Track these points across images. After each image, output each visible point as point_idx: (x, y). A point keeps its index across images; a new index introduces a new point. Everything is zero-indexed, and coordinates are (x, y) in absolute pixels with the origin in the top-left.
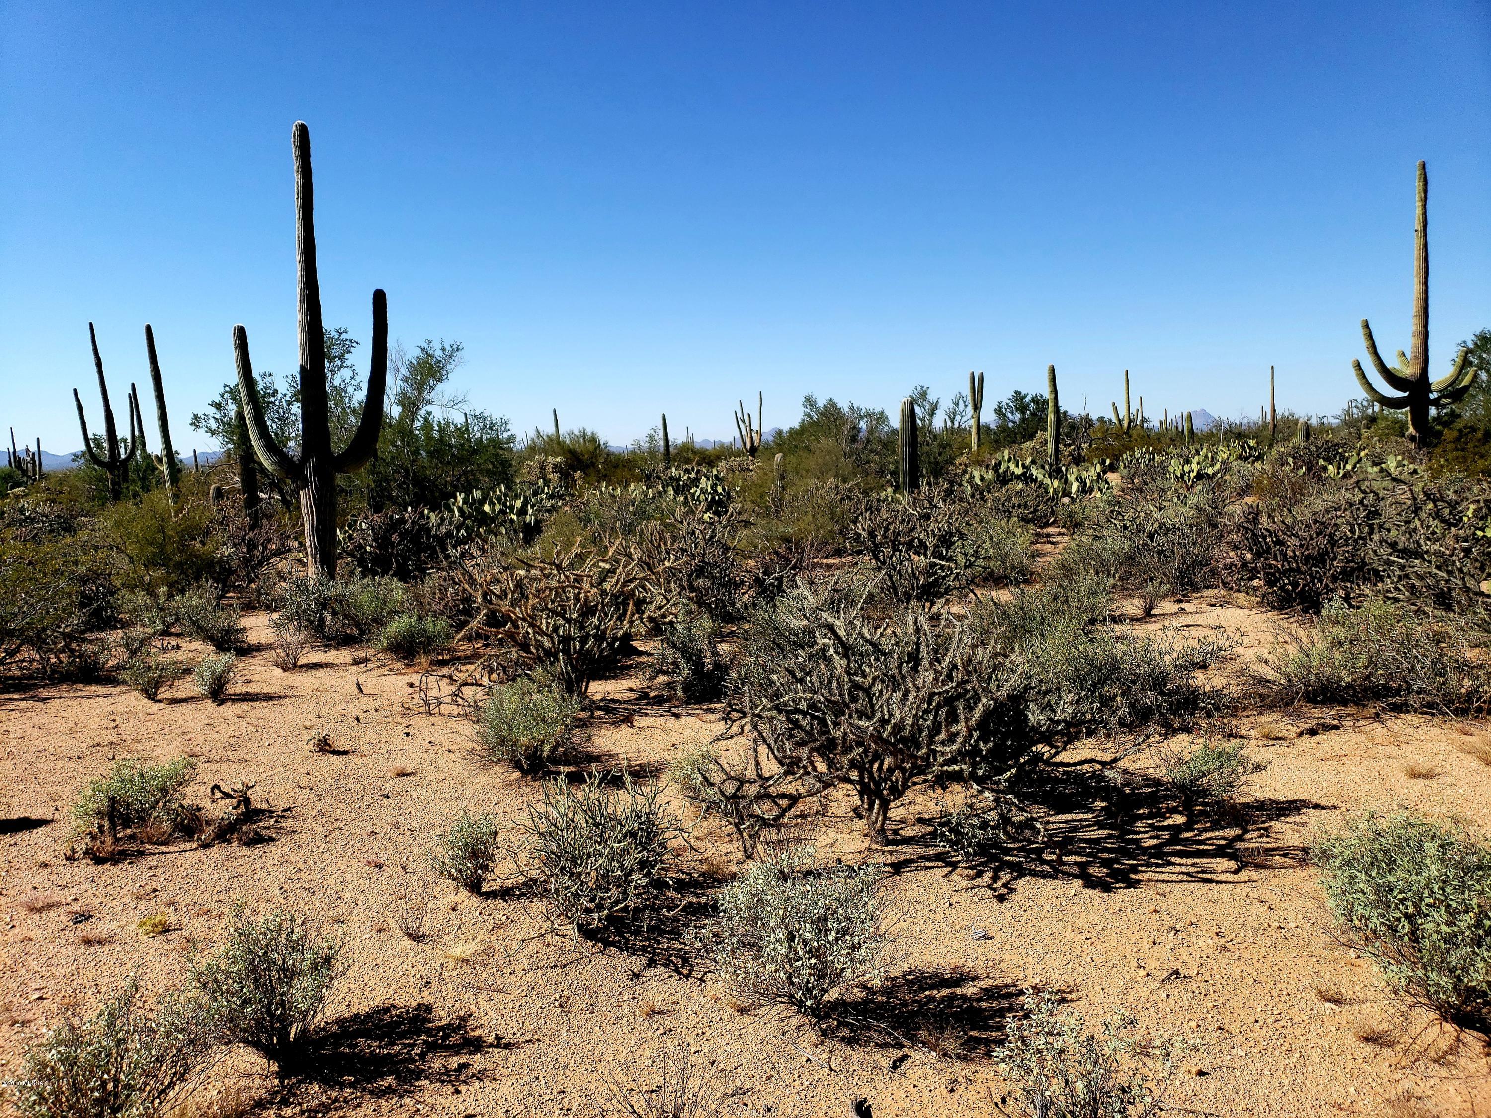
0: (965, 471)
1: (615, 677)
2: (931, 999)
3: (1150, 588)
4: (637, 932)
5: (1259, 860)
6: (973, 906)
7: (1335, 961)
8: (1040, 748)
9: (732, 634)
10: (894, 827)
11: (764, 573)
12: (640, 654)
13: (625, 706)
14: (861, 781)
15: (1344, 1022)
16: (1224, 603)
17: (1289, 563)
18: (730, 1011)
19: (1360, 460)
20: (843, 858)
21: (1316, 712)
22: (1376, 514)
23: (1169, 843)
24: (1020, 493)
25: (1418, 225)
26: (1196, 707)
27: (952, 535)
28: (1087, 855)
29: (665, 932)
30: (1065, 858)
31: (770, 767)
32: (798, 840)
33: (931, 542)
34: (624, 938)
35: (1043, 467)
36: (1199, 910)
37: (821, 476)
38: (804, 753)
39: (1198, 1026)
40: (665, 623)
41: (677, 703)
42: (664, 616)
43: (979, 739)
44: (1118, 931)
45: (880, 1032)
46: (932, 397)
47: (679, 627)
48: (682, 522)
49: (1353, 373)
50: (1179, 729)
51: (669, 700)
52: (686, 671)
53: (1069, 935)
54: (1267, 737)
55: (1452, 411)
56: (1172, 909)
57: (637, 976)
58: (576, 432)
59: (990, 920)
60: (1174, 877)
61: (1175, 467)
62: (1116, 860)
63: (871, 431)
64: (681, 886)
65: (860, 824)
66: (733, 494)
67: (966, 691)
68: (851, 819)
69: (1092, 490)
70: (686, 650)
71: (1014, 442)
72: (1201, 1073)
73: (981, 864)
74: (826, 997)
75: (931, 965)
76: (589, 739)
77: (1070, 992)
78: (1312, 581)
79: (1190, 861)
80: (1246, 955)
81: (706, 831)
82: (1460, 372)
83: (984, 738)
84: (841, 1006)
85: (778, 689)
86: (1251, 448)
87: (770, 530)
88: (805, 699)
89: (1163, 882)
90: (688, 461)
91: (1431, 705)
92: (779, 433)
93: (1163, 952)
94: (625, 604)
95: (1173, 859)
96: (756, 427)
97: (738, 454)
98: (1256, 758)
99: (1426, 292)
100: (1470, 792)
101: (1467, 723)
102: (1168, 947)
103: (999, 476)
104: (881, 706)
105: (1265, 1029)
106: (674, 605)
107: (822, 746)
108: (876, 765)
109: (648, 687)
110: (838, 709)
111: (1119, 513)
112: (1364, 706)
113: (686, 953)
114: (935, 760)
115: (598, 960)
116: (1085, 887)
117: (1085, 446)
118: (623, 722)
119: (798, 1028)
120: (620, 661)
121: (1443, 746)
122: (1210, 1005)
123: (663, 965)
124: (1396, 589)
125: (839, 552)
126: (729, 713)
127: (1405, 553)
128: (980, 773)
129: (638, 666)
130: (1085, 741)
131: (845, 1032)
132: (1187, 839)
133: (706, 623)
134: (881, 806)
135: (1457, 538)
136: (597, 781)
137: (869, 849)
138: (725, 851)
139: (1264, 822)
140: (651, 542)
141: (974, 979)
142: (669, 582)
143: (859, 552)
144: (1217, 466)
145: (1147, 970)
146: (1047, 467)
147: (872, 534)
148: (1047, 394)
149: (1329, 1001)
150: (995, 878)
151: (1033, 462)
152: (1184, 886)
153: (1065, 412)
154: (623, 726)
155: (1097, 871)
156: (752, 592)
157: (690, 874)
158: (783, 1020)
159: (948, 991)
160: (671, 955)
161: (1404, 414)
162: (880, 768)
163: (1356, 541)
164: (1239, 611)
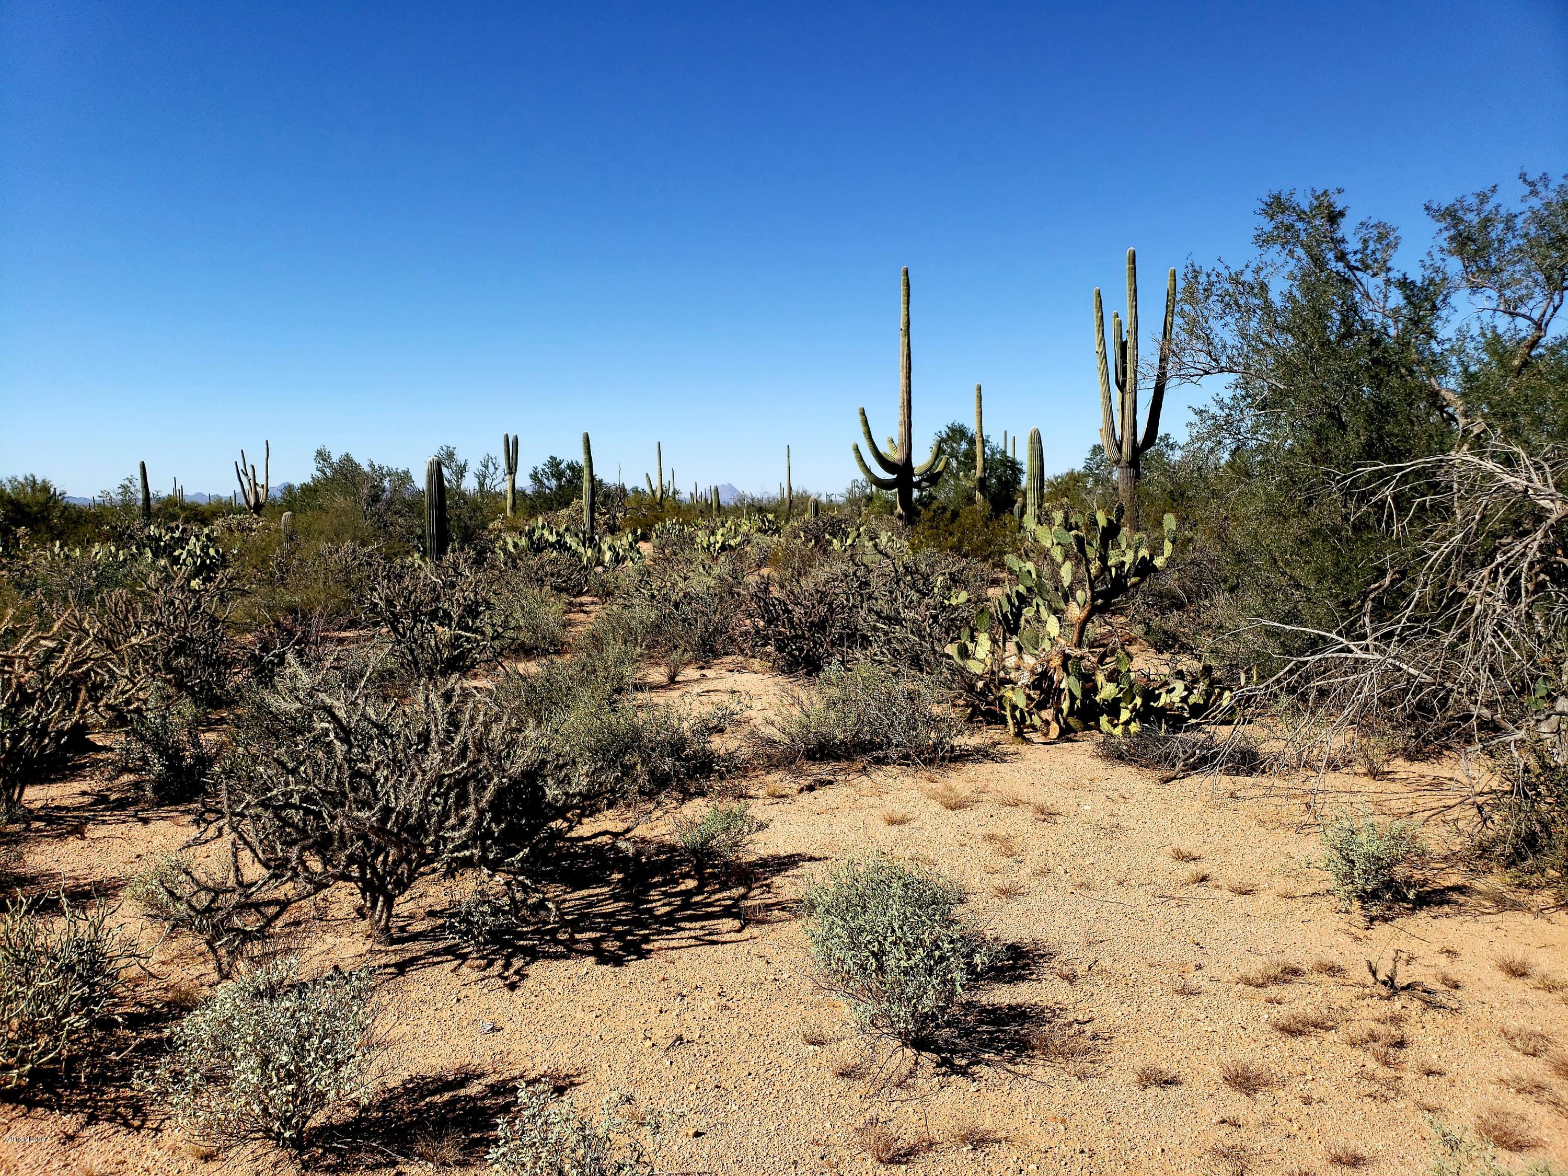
0: (498, 537)
1: (64, 779)
2: (431, 1106)
3: (674, 656)
4: (74, 1085)
5: (760, 916)
6: (483, 998)
7: (819, 1005)
8: (558, 824)
9: (222, 721)
10: (402, 924)
11: (261, 649)
12: (99, 749)
13: (75, 813)
14: (362, 878)
15: (824, 1062)
16: (741, 669)
17: (795, 629)
18: (191, 1160)
19: (859, 535)
20: (341, 965)
21: (815, 769)
22: (867, 584)
23: (681, 908)
24: (553, 562)
25: (902, 325)
26: (711, 770)
27: (478, 604)
28: (602, 930)
29: (112, 1079)
30: (578, 936)
31: (254, 871)
32: (288, 951)
33: (456, 613)
34: (57, 1094)
35: (577, 535)
36: (704, 973)
37: (336, 537)
38: (294, 853)
39: (698, 1088)
40: (129, 712)
41: (146, 806)
42: (128, 702)
43: (492, 820)
44: (627, 1004)
45: (372, 1152)
46: (460, 458)
47: (150, 715)
48: (157, 591)
49: (852, 455)
50: (696, 793)
51: (136, 802)
52: (158, 768)
53: (580, 1015)
54: (773, 795)
55: (930, 494)
56: (679, 976)
57: (71, 1138)
58: (21, 479)
59: (500, 1011)
60: (684, 943)
61: (702, 537)
62: (630, 932)
63: (395, 490)
64: (134, 1022)
65: (364, 924)
66: (229, 557)
67: (479, 771)
68: (354, 921)
69: (624, 559)
70: (160, 744)
71: (551, 509)
72: (697, 1134)
73: (493, 952)
74: (311, 1123)
75: (434, 1068)
76: (19, 857)
77: (578, 1075)
78: (815, 647)
79: (698, 925)
80: (744, 1011)
81: (175, 953)
82: (936, 459)
83: (496, 819)
84: (326, 1133)
85: (265, 783)
86: (769, 522)
87: (274, 599)
88: (298, 792)
89: (673, 948)
90: (174, 517)
91: (907, 757)
92: (289, 488)
93: (669, 1020)
94: (76, 692)
95: (683, 925)
96: (261, 480)
97: (241, 511)
98: (761, 817)
99: (909, 385)
100: (933, 835)
101: (934, 772)
102: (674, 1014)
103: (533, 543)
104: (387, 793)
105: (757, 1080)
106: (141, 689)
107: (315, 843)
108: (381, 858)
109: (108, 790)
110: (337, 799)
111: (647, 583)
112: (854, 760)
113: (139, 1101)
114: (445, 847)
115: (19, 1126)
116: (598, 963)
117: (619, 515)
118: (70, 833)
119: (275, 1165)
120: (72, 759)
121: (915, 794)
122: (709, 1065)
123: (106, 1120)
124: (882, 652)
125: (353, 624)
126: (203, 814)
127: (888, 620)
128: (491, 856)
129: (94, 763)
130: (606, 813)
131: (331, 1159)
132: (697, 903)
133: (188, 708)
134: (384, 902)
135: (928, 607)
136: (24, 908)
137: (370, 951)
138: (197, 974)
139: (766, 879)
140: (116, 614)
141: (479, 1077)
142: (136, 663)
143: (376, 624)
144: (739, 539)
145: (653, 1040)
146: (581, 535)
147: (390, 602)
148: (581, 460)
149: (813, 1043)
150: (507, 966)
151: (567, 529)
152: (692, 950)
153: (601, 481)
154: (71, 838)
155: (611, 945)
156: (246, 672)
157: (151, 1006)
158: (257, 1160)
159: (451, 1094)
160: (119, 1106)
161: (893, 494)
162: (385, 862)
163: (850, 609)
164: (754, 675)
